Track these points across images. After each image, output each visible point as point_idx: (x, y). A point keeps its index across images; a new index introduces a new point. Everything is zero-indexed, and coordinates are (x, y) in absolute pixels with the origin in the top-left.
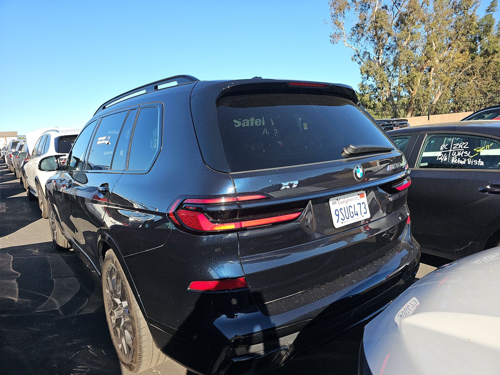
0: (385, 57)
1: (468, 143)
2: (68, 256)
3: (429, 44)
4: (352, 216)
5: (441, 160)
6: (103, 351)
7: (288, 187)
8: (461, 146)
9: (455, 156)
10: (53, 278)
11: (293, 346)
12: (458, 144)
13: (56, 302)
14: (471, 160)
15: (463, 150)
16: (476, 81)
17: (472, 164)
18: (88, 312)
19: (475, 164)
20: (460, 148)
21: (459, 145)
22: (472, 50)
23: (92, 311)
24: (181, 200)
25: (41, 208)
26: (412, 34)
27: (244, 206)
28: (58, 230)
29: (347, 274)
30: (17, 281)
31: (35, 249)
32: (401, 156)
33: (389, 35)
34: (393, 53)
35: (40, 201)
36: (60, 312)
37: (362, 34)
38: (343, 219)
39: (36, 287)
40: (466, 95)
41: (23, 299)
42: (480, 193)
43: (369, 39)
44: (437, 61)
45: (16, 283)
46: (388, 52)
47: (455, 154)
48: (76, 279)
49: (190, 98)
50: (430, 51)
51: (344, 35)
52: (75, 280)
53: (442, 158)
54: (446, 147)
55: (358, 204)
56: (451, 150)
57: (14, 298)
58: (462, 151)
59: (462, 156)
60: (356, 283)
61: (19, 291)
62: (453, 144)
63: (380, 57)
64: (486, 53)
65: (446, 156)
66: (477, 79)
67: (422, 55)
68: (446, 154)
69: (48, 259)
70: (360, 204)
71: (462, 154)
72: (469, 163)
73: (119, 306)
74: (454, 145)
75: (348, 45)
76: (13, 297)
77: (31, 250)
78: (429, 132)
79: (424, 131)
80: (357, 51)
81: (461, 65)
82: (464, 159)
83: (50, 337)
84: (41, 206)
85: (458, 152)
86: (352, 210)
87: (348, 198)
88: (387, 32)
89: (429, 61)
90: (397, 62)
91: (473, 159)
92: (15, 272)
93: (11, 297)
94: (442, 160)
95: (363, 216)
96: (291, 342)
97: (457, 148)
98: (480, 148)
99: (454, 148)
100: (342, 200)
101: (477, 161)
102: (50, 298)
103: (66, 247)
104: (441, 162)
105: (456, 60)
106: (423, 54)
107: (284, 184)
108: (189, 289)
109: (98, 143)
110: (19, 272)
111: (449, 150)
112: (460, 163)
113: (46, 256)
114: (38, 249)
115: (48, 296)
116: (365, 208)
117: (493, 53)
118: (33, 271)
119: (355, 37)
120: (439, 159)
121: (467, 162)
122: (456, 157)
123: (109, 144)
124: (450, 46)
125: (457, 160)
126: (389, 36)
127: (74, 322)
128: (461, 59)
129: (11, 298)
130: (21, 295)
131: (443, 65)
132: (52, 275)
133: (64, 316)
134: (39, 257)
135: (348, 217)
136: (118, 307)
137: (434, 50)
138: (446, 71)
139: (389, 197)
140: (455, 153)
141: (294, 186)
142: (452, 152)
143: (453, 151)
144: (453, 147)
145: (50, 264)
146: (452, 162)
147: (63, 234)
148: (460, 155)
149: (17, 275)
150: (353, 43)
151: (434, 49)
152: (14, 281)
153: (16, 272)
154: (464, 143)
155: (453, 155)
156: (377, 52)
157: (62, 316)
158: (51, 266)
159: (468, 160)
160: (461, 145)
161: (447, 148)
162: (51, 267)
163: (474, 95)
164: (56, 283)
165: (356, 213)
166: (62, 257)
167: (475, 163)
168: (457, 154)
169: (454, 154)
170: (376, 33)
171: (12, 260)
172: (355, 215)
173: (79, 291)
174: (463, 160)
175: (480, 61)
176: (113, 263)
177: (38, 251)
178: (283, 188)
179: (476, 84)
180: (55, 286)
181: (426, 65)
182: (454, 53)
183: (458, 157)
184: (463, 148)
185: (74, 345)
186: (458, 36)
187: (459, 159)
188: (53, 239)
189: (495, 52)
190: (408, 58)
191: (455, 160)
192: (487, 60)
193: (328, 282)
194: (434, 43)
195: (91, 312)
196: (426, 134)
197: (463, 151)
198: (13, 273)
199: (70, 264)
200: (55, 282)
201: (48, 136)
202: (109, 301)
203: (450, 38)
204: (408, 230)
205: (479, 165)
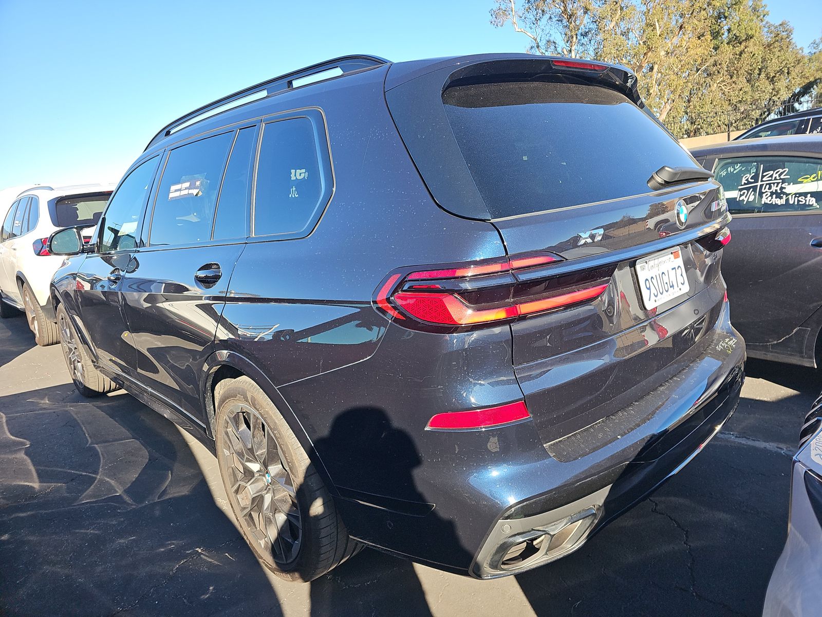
0: (581, 49)
1: (787, 169)
2: (108, 406)
3: (651, 25)
4: (667, 290)
5: (743, 200)
6: (227, 554)
7: (589, 240)
8: (777, 175)
9: (766, 192)
10: (92, 443)
11: (603, 509)
12: (772, 172)
13: (112, 482)
14: (795, 197)
15: (781, 181)
16: (721, 86)
17: (796, 203)
18: (177, 494)
19: (800, 203)
20: (776, 179)
21: (773, 174)
22: (716, 35)
23: (183, 491)
24: (400, 275)
25: (32, 328)
26: (622, 9)
27: (523, 277)
28: (86, 360)
29: (660, 386)
30: (26, 454)
31: (43, 399)
32: (718, 189)
33: (586, 11)
34: (593, 42)
35: (30, 316)
36: (127, 498)
37: (543, 11)
38: (656, 294)
39: (66, 462)
40: (708, 108)
41: (51, 484)
42: (812, 248)
43: (554, 19)
44: (663, 53)
45: (25, 457)
46: (585, 40)
47: (767, 190)
48: (137, 441)
49: (385, 93)
50: (653, 37)
51: (514, 12)
52: (135, 444)
53: (746, 197)
54: (751, 179)
55: (673, 269)
56: (759, 183)
57: (31, 484)
58: (778, 183)
59: (779, 191)
60: (679, 399)
61: (37, 471)
62: (763, 173)
63: (573, 48)
64: (735, 40)
65: (753, 192)
66: (723, 81)
67: (640, 44)
68: (752, 189)
69: (72, 413)
70: (675, 268)
71: (778, 188)
72: (791, 202)
73: (256, 475)
74: (765, 174)
75: (520, 30)
76: (29, 482)
77: (35, 401)
78: (721, 156)
79: (712, 154)
80: (536, 40)
81: (699, 61)
82: (782, 195)
83: (122, 541)
84: (33, 323)
85: (772, 185)
86: (666, 279)
87: (660, 260)
88: (583, 5)
89: (650, 53)
90: (601, 56)
91: (798, 195)
92: (18, 439)
93: (25, 481)
94: (746, 200)
95: (680, 289)
96: (601, 502)
97: (770, 178)
98: (809, 176)
99: (764, 179)
100: (651, 263)
101: (804, 198)
102: (98, 477)
103: (101, 390)
104: (745, 203)
105: (691, 52)
106: (641, 42)
107: (583, 235)
108: (427, 428)
109: (171, 195)
110: (25, 439)
111: (757, 182)
112: (777, 203)
113: (67, 407)
114: (48, 398)
115: (95, 474)
116: (682, 275)
117: (746, 39)
118: (52, 435)
119: (531, 16)
120: (741, 199)
121: (787, 200)
122: (769, 194)
123: (199, 195)
124: (681, 28)
125: (770, 198)
126: (585, 13)
127: (157, 513)
128: (700, 50)
129: (26, 484)
130: (42, 477)
131: (672, 60)
132: (88, 438)
133: (135, 505)
134: (54, 411)
135: (661, 292)
136: (254, 476)
137: (658, 35)
138: (676, 70)
139: (706, 257)
140: (768, 186)
141: (598, 238)
142: (761, 186)
143: (763, 184)
144: (763, 177)
145: (79, 421)
146: (763, 203)
147: (97, 367)
148: (776, 190)
149: (24, 444)
150: (528, 26)
151: (658, 33)
152: (22, 455)
153: (20, 439)
154: (781, 170)
155: (763, 191)
156: (569, 40)
157: (132, 505)
158: (83, 424)
159: (790, 196)
160: (776, 173)
161: (753, 181)
162: (82, 426)
163: (718, 109)
164: (101, 452)
165: (671, 285)
166: (98, 407)
167: (802, 202)
168: (770, 188)
169: (765, 189)
170: (565, 7)
171: (4, 420)
172: (671, 287)
173: (150, 460)
174: (781, 198)
175: (727, 52)
176: (247, 401)
177: (48, 401)
178: (582, 242)
179: (721, 90)
180: (101, 456)
181: (646, 61)
182: (687, 39)
183: (772, 193)
184: (780, 179)
185: (171, 550)
186: (694, 10)
187: (774, 196)
188: (74, 378)
189: (749, 37)
190: (617, 50)
191: (767, 198)
192: (738, 50)
193: (636, 402)
194: (657, 24)
195: (183, 494)
196: (717, 160)
197: (781, 183)
198: (14, 442)
199: (117, 419)
200: (99, 450)
201: (32, 198)
202: (231, 469)
203: (682, 16)
204: (727, 311)
205: (807, 203)
